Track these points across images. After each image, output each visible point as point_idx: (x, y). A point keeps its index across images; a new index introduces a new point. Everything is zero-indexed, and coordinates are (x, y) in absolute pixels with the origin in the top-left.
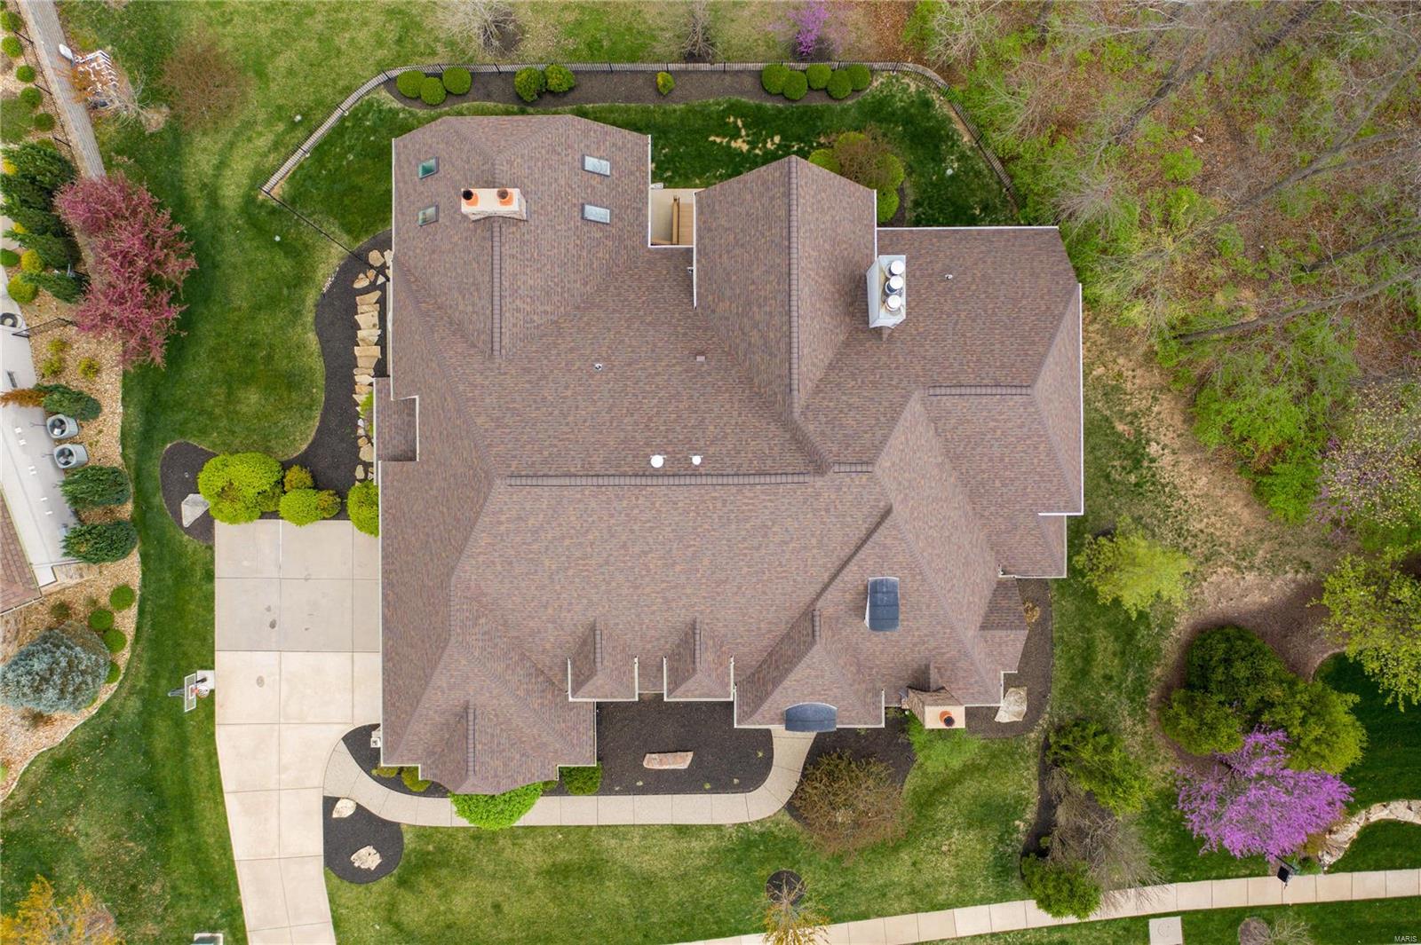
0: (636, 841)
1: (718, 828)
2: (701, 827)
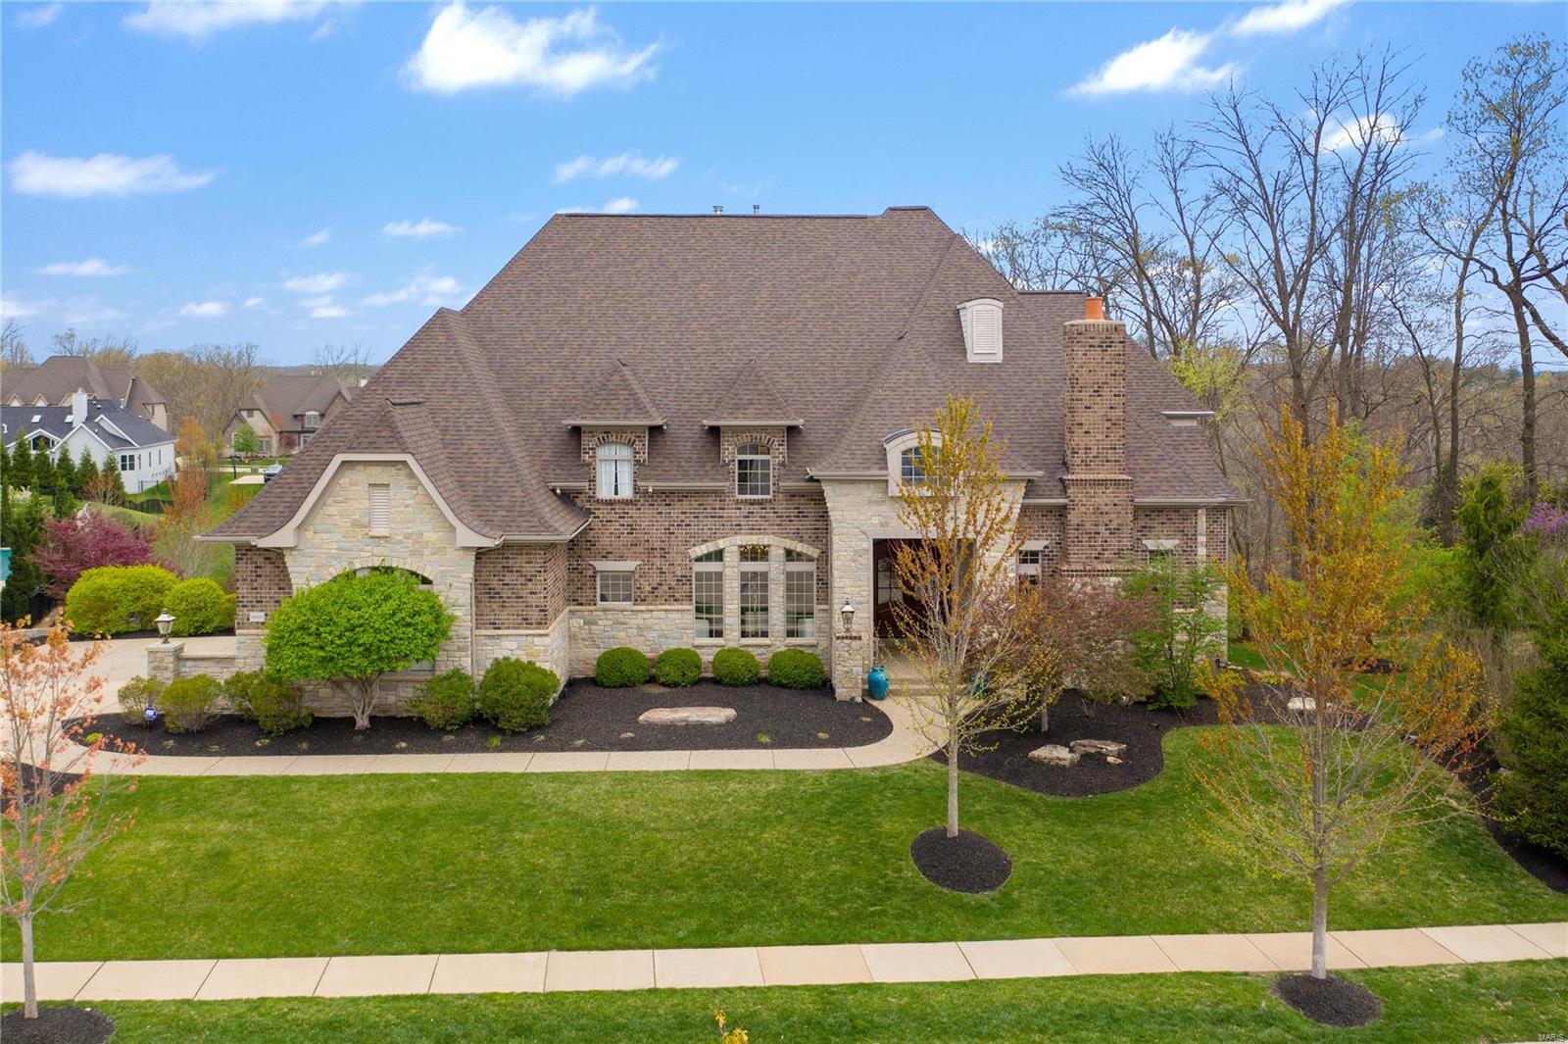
1: (790, 772)
2: (752, 772)
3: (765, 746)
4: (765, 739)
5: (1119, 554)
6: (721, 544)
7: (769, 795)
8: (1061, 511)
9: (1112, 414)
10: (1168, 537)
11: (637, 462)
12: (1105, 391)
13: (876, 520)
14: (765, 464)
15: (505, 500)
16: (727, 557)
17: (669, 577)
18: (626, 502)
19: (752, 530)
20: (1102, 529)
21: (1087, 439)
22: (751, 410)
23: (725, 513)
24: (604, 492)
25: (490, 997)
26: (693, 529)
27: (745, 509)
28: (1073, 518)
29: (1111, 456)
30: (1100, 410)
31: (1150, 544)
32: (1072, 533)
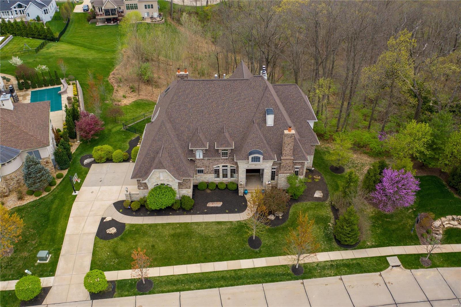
0: (204, 226)
1: (231, 222)
2: (225, 222)
3: (227, 213)
4: (227, 211)
5: (290, 170)
6: (219, 165)
7: (228, 228)
8: (280, 163)
9: (291, 148)
10: (299, 165)
11: (203, 153)
12: (290, 144)
13: (247, 166)
14: (227, 153)
15: (182, 170)
16: (220, 167)
17: (210, 170)
18: (201, 159)
19: (224, 163)
20: (287, 166)
21: (286, 152)
22: (224, 145)
23: (220, 161)
24: (198, 157)
25: (195, 274)
26: (214, 163)
27: (223, 160)
28: (282, 165)
29: (290, 154)
30: (289, 147)
31: (296, 167)
32: (281, 167)
